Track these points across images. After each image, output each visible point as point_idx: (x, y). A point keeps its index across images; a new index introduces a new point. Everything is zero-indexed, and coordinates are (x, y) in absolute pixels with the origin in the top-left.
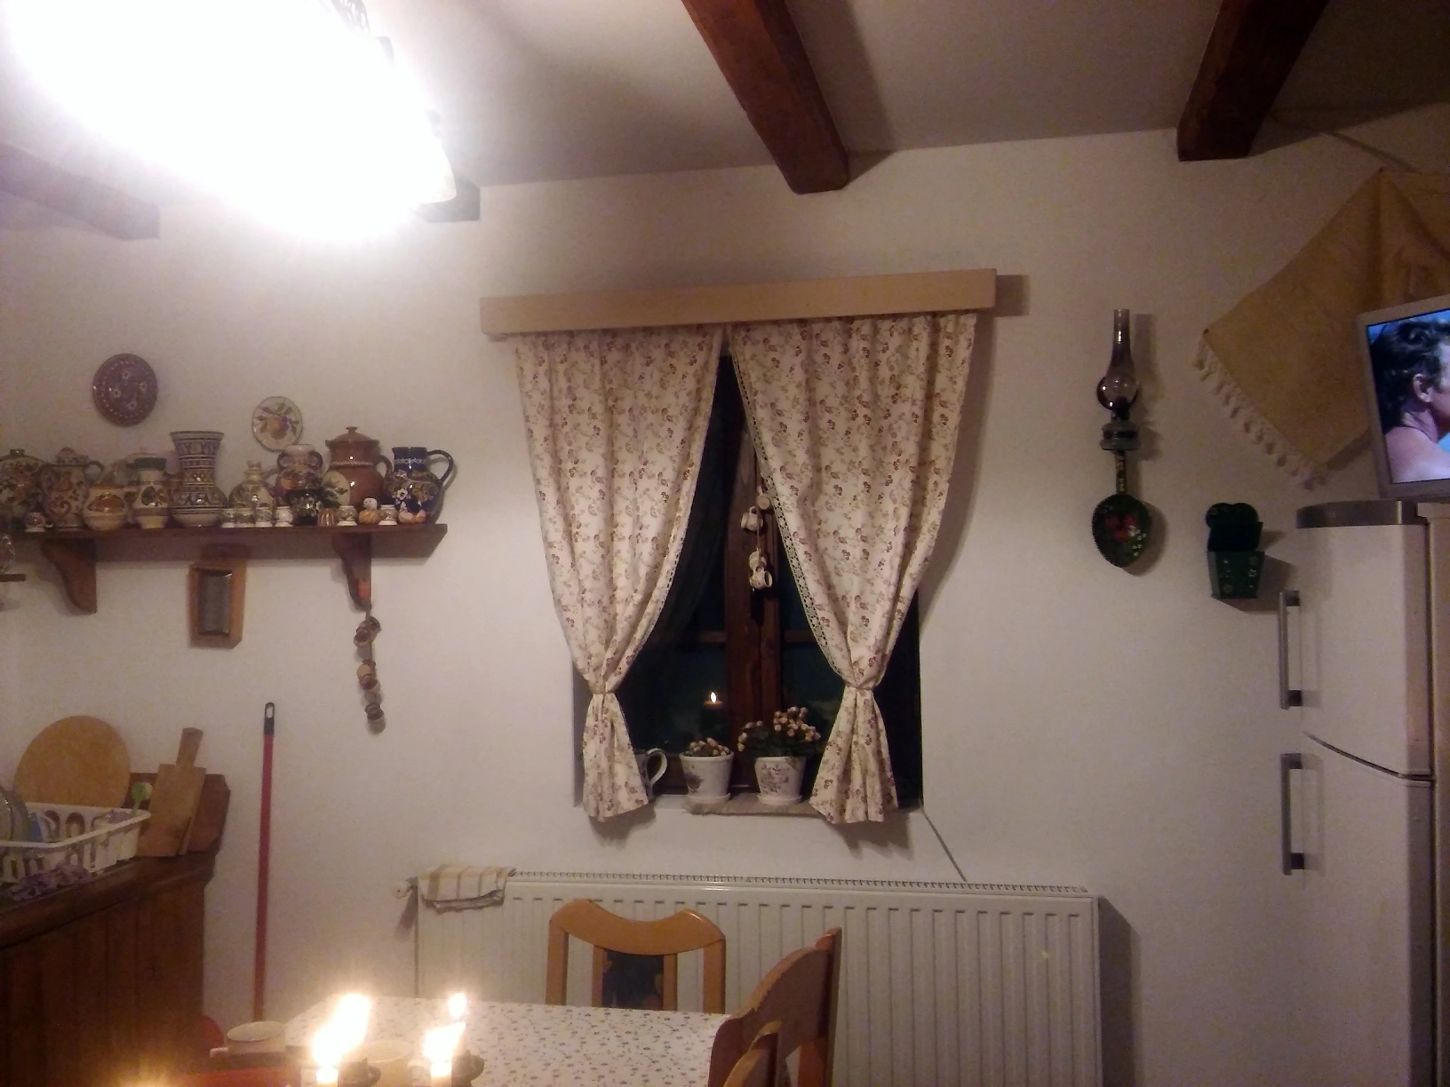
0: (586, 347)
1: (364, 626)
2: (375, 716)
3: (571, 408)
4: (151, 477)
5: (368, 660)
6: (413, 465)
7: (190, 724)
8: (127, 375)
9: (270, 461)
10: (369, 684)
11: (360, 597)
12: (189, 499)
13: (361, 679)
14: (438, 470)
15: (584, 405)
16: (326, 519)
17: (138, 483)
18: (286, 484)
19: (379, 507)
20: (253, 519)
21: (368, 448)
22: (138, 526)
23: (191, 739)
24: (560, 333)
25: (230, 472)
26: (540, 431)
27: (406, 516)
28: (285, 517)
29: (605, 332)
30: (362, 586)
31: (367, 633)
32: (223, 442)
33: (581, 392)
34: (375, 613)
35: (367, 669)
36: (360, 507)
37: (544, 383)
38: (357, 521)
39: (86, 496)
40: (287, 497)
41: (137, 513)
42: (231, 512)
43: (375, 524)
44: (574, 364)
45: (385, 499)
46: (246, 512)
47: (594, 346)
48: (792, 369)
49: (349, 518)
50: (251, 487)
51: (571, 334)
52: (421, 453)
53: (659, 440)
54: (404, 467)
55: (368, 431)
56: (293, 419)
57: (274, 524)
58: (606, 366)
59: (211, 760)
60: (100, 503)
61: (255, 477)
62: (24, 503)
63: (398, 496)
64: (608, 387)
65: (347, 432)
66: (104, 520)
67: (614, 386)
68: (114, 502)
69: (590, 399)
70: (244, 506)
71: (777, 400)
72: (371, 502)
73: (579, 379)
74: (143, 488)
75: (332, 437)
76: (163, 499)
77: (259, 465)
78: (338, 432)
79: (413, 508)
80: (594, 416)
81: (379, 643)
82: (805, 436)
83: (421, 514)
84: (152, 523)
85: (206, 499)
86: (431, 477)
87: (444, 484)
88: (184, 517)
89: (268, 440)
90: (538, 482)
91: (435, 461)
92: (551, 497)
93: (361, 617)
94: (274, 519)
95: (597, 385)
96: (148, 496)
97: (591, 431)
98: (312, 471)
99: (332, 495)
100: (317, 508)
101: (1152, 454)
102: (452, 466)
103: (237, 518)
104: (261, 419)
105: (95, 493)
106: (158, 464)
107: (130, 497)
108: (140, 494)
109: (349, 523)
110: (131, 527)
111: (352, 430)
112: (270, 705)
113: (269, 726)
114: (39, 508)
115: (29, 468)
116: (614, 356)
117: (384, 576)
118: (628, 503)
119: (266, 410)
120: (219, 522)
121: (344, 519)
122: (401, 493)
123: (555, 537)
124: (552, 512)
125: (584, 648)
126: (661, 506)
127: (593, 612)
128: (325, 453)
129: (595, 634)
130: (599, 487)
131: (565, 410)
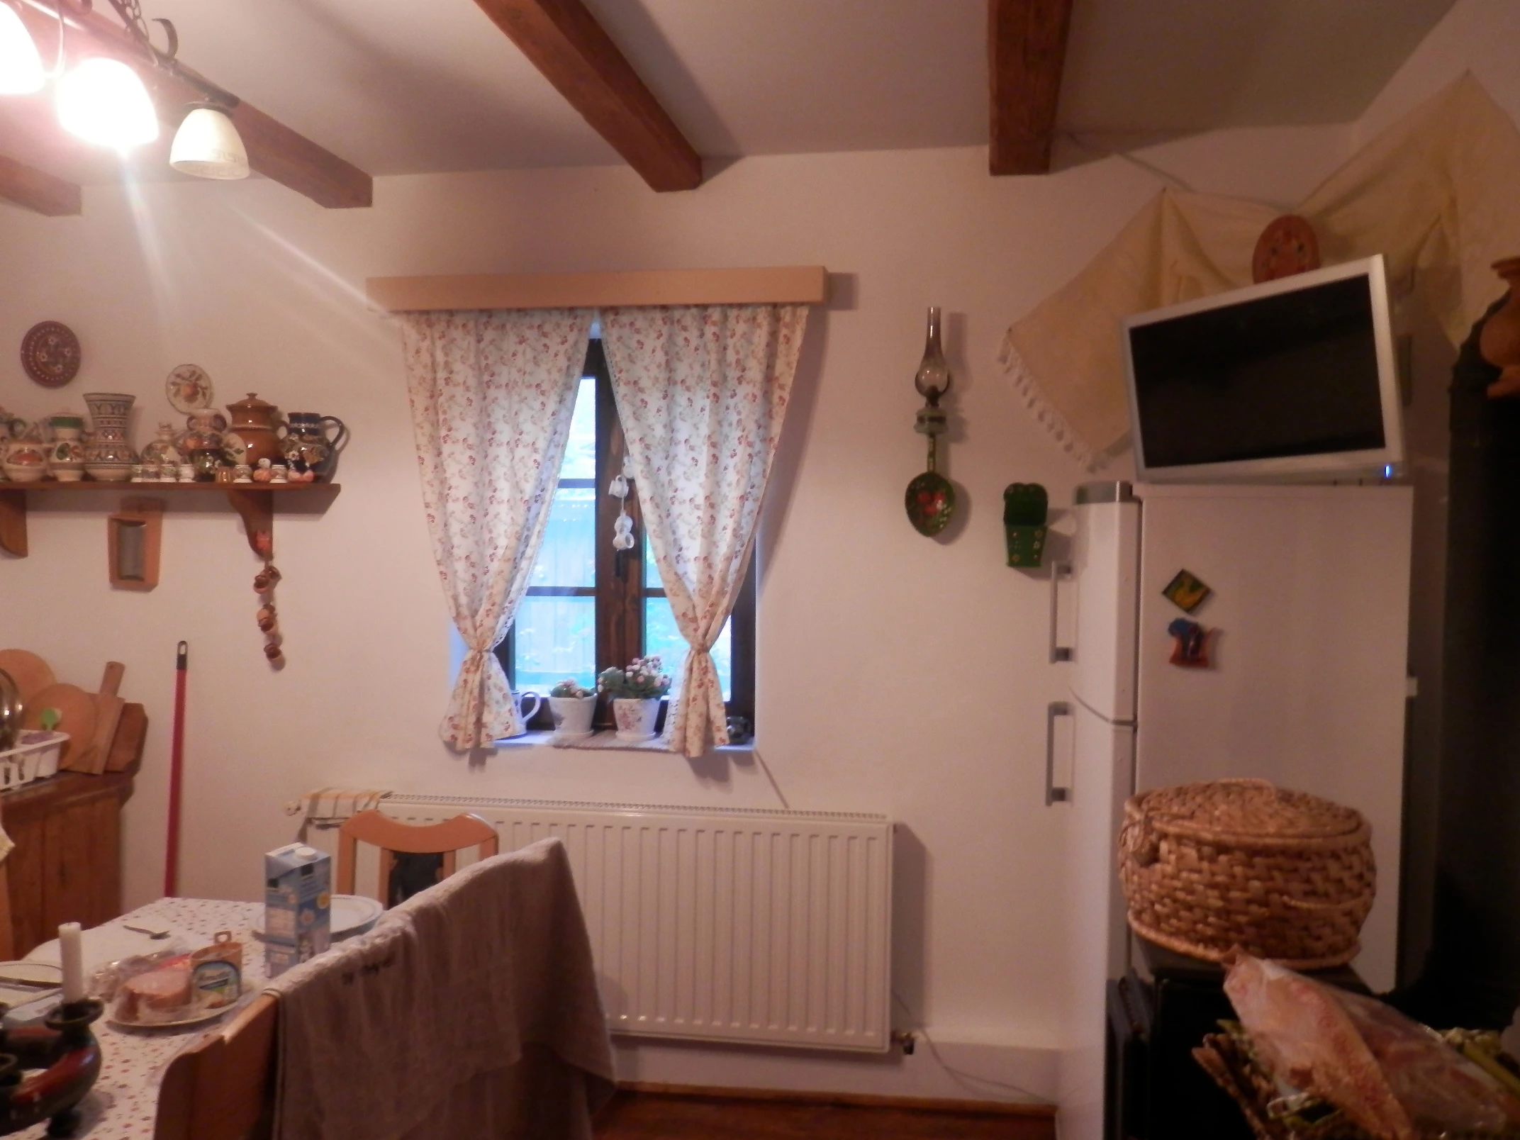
0: (464, 326)
1: (263, 574)
2: (273, 653)
3: (447, 381)
4: (66, 434)
5: (269, 608)
6: (306, 429)
7: (116, 658)
8: (53, 340)
9: (180, 423)
10: (268, 624)
11: (262, 550)
12: (99, 455)
13: (260, 621)
14: (331, 435)
15: (459, 378)
16: (223, 476)
17: (54, 440)
18: (191, 444)
19: (271, 466)
20: (157, 475)
21: (266, 412)
22: (54, 479)
23: (114, 672)
24: (440, 311)
25: (144, 434)
26: (422, 401)
27: (295, 475)
28: (187, 474)
29: (481, 311)
30: (262, 540)
31: (267, 581)
32: (136, 404)
33: (458, 367)
34: (277, 563)
35: (266, 613)
36: (254, 466)
37: (426, 358)
38: (251, 477)
39: (7, 450)
40: (191, 456)
41: (53, 466)
42: (139, 468)
43: (267, 482)
44: (453, 341)
45: (278, 459)
46: (152, 468)
47: (471, 325)
48: (654, 351)
49: (244, 476)
50: (159, 446)
51: (451, 313)
52: (312, 418)
53: (534, 412)
54: (298, 431)
55: (266, 397)
56: (204, 385)
57: (178, 480)
58: (482, 345)
59: (130, 692)
60: (20, 456)
61: (166, 437)
63: (290, 457)
64: (483, 363)
65: (247, 397)
66: (23, 473)
67: (490, 361)
68: (33, 457)
69: (463, 372)
70: (153, 463)
71: (640, 378)
72: (265, 462)
73: (457, 354)
74: (59, 444)
75: (234, 401)
76: (78, 455)
77: (169, 426)
78: (238, 397)
79: (300, 466)
80: (468, 389)
81: (281, 591)
82: (664, 413)
83: (309, 474)
84: (67, 476)
85: (115, 456)
86: (323, 440)
87: (338, 446)
88: (94, 472)
89: (182, 405)
90: (418, 448)
91: (331, 426)
92: (429, 460)
93: (259, 567)
94: (177, 475)
95: (472, 360)
96: (63, 452)
97: (464, 402)
98: (217, 433)
99: (231, 455)
100: (216, 466)
101: (960, 437)
102: (342, 429)
103: (145, 473)
104: (174, 384)
105: (15, 447)
106: (76, 423)
107: (48, 452)
108: (56, 449)
109: (244, 480)
110: (49, 480)
111: (252, 396)
112: (183, 643)
113: (182, 662)
116: (489, 335)
117: (284, 529)
118: (505, 470)
119: (178, 376)
120: (129, 478)
121: (239, 476)
122: (292, 455)
123: (432, 498)
124: (429, 475)
125: (455, 598)
126: (533, 472)
127: (460, 566)
128: (228, 417)
129: (461, 586)
130: (469, 453)
131: (441, 382)
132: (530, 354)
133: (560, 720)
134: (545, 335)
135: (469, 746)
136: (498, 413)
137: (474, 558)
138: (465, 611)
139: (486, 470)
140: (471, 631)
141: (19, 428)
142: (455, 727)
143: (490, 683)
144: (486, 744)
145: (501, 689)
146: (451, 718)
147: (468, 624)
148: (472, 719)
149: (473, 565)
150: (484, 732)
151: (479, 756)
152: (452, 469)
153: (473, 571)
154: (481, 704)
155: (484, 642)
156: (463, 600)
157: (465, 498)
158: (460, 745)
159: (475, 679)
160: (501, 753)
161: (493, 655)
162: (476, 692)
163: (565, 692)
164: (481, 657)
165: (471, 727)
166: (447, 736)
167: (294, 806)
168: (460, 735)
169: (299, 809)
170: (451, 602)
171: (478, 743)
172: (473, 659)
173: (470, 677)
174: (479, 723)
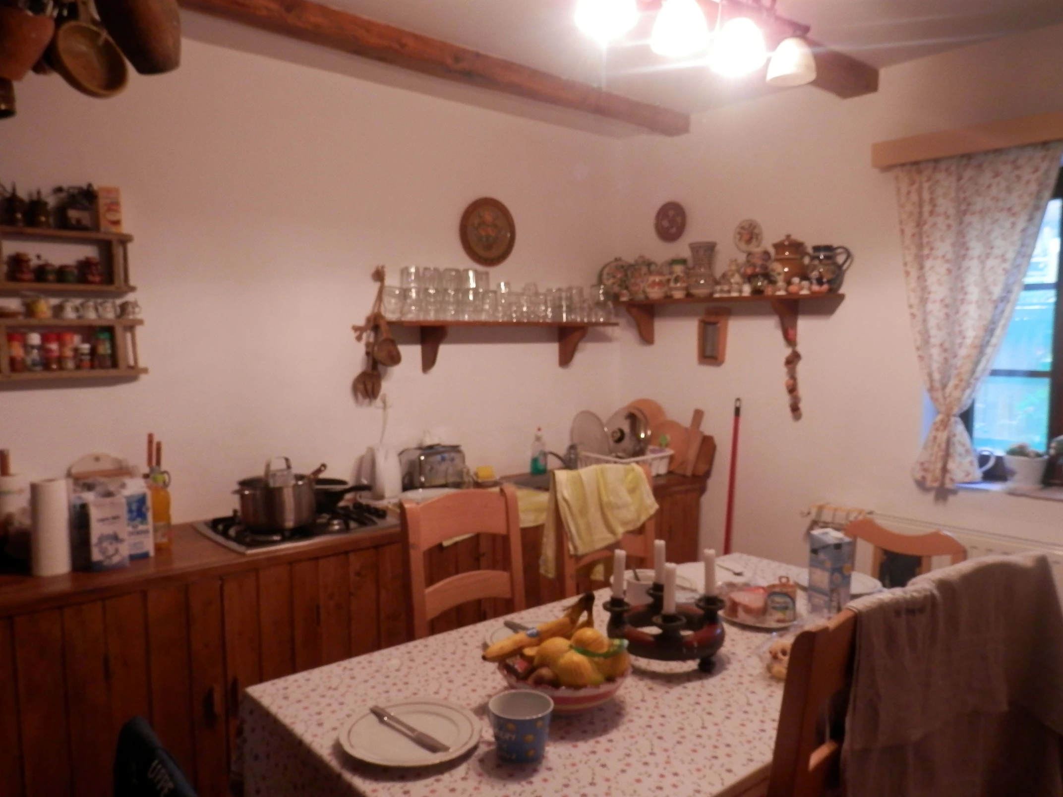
0: (947, 169)
1: (791, 356)
2: (795, 409)
3: (932, 213)
4: (678, 269)
5: (793, 376)
6: (824, 256)
7: (700, 407)
8: (671, 213)
9: (742, 258)
10: (792, 390)
11: (790, 339)
12: (696, 281)
13: (788, 387)
14: (840, 259)
15: (940, 210)
16: (769, 291)
17: (671, 273)
18: (749, 271)
19: (800, 283)
20: (729, 291)
21: (797, 247)
22: (671, 297)
23: (698, 415)
24: (928, 161)
25: (721, 266)
26: (910, 229)
27: (816, 288)
28: (747, 290)
29: (963, 156)
30: (791, 332)
31: (793, 360)
32: (717, 248)
33: (940, 201)
34: (800, 349)
35: (791, 382)
36: (789, 283)
37: (914, 197)
38: (787, 290)
39: (648, 280)
40: (749, 278)
41: (671, 289)
42: (718, 288)
43: (797, 294)
44: (937, 182)
45: (804, 277)
46: (726, 288)
47: (953, 168)
49: (782, 290)
50: (730, 273)
51: (936, 161)
52: (828, 248)
53: (1004, 231)
54: (818, 258)
55: (798, 237)
56: (757, 232)
57: (741, 294)
58: (962, 182)
59: (707, 428)
60: (654, 284)
61: (733, 268)
62: (620, 285)
63: (813, 276)
64: (962, 196)
65: (785, 238)
66: (655, 293)
67: (968, 194)
68: (660, 284)
69: (945, 205)
70: (726, 284)
72: (796, 280)
73: (940, 191)
74: (674, 276)
75: (777, 240)
76: (684, 282)
77: (736, 260)
78: (779, 237)
79: (820, 282)
80: (948, 217)
81: (801, 368)
83: (825, 287)
84: (678, 295)
85: (705, 281)
86: (835, 263)
87: (845, 267)
88: (693, 291)
89: (743, 246)
90: (905, 264)
91: (840, 254)
92: (914, 273)
93: (788, 351)
94: (740, 291)
95: (952, 195)
96: (677, 280)
97: (944, 227)
98: (765, 263)
99: (774, 277)
100: (765, 284)
102: (849, 255)
103: (722, 291)
104: (739, 233)
105: (651, 279)
106: (683, 262)
107: (668, 281)
108: (673, 278)
109: (782, 293)
110: (668, 297)
111: (788, 236)
112: (738, 400)
113: (737, 411)
114: (627, 288)
115: (622, 267)
116: (968, 174)
117: (805, 326)
118: (975, 278)
119: (743, 228)
120: (711, 294)
121: (779, 290)
122: (814, 274)
123: (914, 301)
124: (913, 284)
125: (930, 375)
126: (1001, 279)
127: (935, 352)
128: (772, 251)
129: (935, 366)
130: (947, 266)
131: (926, 214)
132: (1003, 184)
133: (1012, 473)
134: (1017, 168)
135: (936, 485)
136: (972, 235)
137: (947, 345)
138: (937, 385)
139: (959, 278)
140: (941, 399)
141: (653, 267)
142: (926, 470)
143: (955, 440)
144: (949, 485)
145: (964, 445)
146: (922, 464)
147: (939, 395)
148: (939, 465)
149: (945, 350)
150: (948, 476)
151: (943, 493)
152: (932, 279)
153: (946, 355)
154: (947, 455)
155: (951, 409)
156: (937, 376)
157: (942, 301)
158: (929, 483)
159: (943, 436)
160: (961, 494)
161: (959, 420)
162: (943, 445)
163: (1020, 451)
164: (949, 420)
165: (938, 472)
166: (918, 476)
167: (806, 511)
168: (929, 477)
169: (809, 513)
170: (926, 378)
171: (942, 484)
172: (942, 421)
173: (939, 434)
174: (945, 470)
